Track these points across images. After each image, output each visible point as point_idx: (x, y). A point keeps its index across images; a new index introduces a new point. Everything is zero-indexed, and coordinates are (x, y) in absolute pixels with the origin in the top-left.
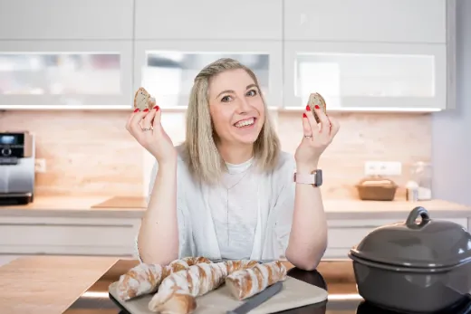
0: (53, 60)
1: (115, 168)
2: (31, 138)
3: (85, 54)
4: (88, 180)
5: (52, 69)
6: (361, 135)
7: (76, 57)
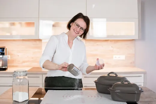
0: (13, 24)
1: (33, 58)
2: (7, 49)
3: (23, 22)
4: (24, 62)
5: (13, 27)
6: (112, 47)
7: (20, 23)
